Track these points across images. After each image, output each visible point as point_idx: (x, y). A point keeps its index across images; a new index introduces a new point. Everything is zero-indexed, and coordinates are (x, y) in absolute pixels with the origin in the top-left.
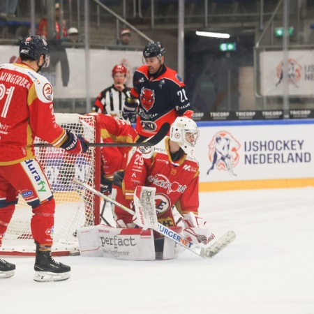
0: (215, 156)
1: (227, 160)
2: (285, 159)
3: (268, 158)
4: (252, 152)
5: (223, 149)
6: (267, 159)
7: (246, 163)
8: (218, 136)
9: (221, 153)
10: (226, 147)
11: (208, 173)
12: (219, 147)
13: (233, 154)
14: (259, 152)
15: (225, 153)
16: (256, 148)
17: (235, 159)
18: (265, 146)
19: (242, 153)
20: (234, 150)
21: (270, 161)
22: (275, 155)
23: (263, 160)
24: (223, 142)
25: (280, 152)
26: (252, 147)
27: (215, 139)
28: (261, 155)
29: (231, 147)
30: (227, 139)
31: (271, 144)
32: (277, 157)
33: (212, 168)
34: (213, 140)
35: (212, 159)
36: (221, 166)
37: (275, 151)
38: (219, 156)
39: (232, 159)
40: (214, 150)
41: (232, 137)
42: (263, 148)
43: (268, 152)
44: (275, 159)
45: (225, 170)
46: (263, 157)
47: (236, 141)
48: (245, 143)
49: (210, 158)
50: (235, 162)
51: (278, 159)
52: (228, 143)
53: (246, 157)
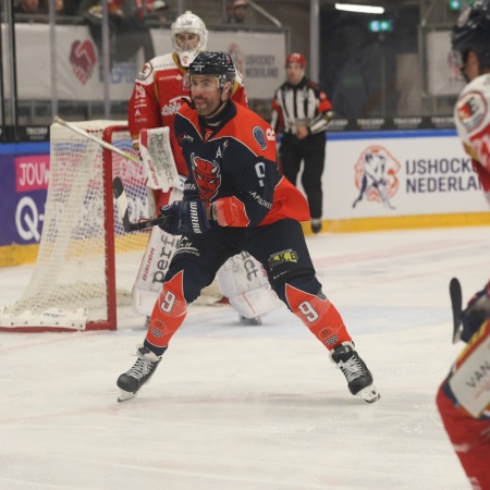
0: (365, 181)
1: (381, 187)
2: (465, 185)
3: (441, 184)
4: (417, 176)
5: (376, 170)
6: (439, 185)
7: (408, 191)
8: (369, 152)
9: (372, 177)
10: (380, 169)
11: (354, 206)
12: (370, 168)
13: (390, 179)
14: (427, 176)
15: (378, 177)
16: (422, 170)
17: (393, 186)
18: (436, 166)
19: (402, 176)
20: (391, 172)
21: (443, 187)
22: (450, 179)
23: (432, 187)
24: (376, 161)
25: (457, 176)
26: (417, 168)
27: (364, 157)
28: (429, 180)
29: (387, 169)
30: (381, 158)
31: (444, 164)
32: (452, 181)
33: (360, 198)
34: (361, 158)
35: (360, 185)
36: (374, 196)
37: (450, 174)
38: (370, 182)
39: (388, 186)
40: (363, 173)
41: (389, 154)
42: (433, 170)
43: (439, 175)
44: (450, 185)
45: (378, 201)
46: (432, 183)
47: (394, 159)
48: (407, 163)
49: (357, 184)
50: (393, 190)
51: (454, 185)
52: (382, 162)
53: (408, 182)
